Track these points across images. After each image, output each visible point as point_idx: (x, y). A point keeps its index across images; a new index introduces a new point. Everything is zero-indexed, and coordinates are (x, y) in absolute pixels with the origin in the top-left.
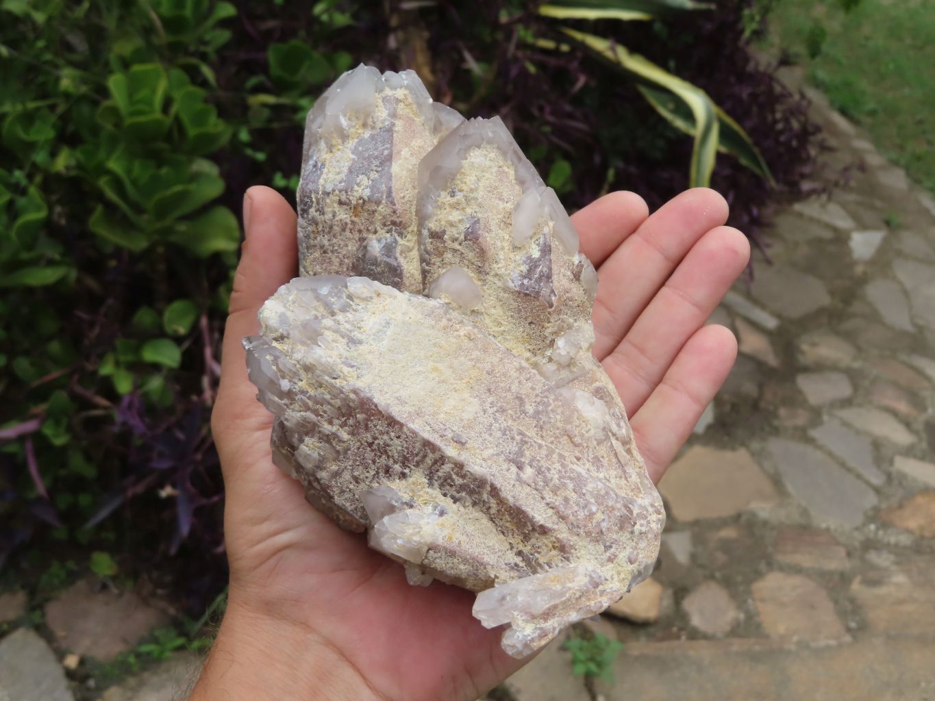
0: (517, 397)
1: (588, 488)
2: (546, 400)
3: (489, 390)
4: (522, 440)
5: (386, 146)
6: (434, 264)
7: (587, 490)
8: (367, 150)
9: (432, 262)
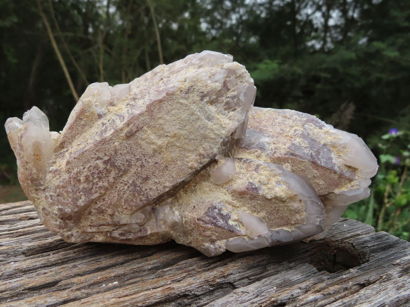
0: (147, 177)
1: (83, 196)
2: (142, 193)
3: (156, 163)
4: (121, 169)
5: (323, 163)
6: (243, 164)
7: (82, 195)
8: (324, 153)
9: (245, 164)
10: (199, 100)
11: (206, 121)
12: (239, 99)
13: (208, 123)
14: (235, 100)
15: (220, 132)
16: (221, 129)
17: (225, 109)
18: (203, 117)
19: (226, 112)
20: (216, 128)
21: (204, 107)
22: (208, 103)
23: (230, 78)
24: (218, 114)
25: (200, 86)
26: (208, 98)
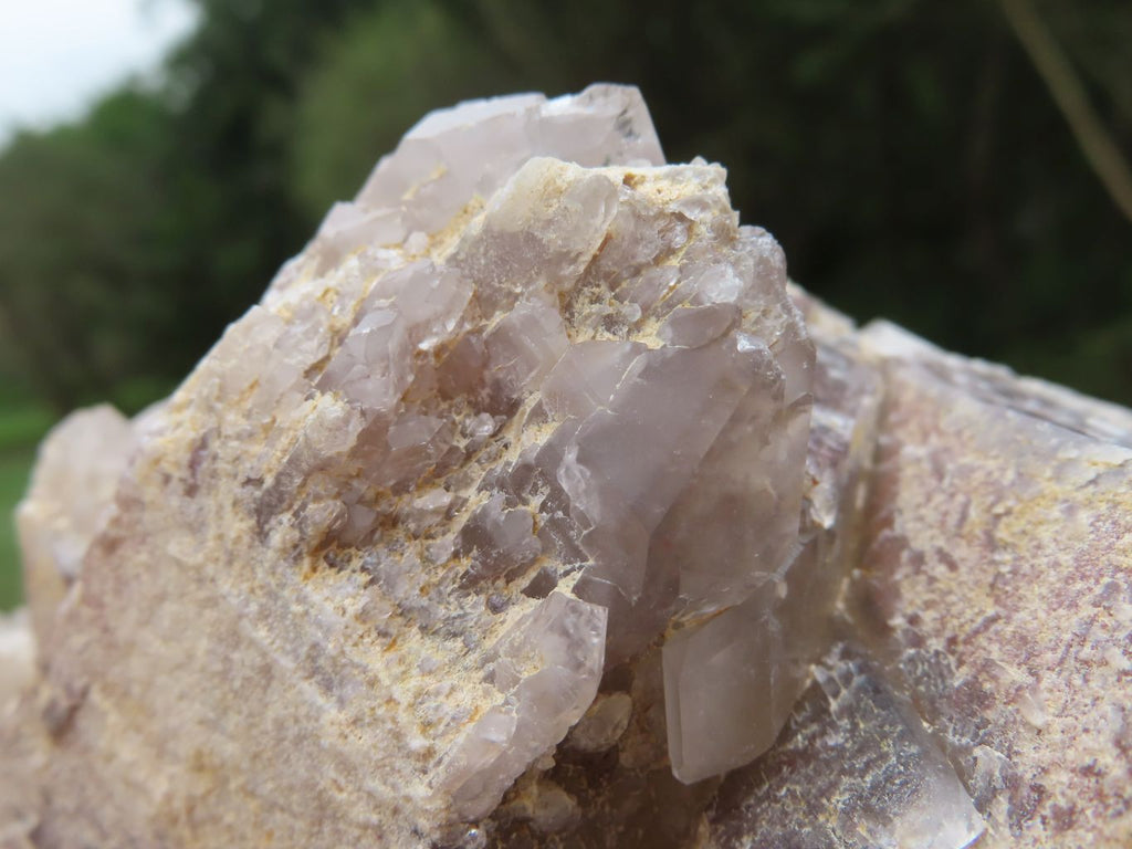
10: (246, 539)
11: (310, 690)
12: (557, 498)
13: (320, 710)
14: (536, 502)
15: (394, 787)
16: (399, 764)
17: (470, 583)
18: (287, 663)
19: (475, 605)
20: (366, 756)
21: (282, 586)
22: (298, 559)
23: (510, 307)
24: (383, 634)
25: (239, 437)
26: (286, 518)
